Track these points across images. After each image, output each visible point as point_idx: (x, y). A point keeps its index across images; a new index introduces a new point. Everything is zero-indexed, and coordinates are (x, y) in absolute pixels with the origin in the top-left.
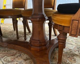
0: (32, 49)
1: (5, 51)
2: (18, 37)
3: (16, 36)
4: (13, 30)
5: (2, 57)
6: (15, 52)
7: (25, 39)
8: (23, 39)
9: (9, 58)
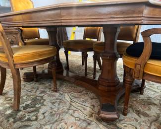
0: (99, 88)
1: (72, 87)
2: (86, 74)
3: (84, 72)
4: (81, 64)
5: (70, 92)
6: (82, 89)
7: (94, 78)
8: (92, 76)
9: (76, 94)
